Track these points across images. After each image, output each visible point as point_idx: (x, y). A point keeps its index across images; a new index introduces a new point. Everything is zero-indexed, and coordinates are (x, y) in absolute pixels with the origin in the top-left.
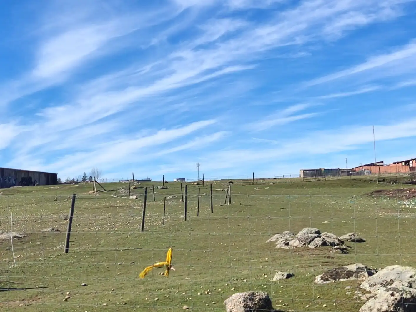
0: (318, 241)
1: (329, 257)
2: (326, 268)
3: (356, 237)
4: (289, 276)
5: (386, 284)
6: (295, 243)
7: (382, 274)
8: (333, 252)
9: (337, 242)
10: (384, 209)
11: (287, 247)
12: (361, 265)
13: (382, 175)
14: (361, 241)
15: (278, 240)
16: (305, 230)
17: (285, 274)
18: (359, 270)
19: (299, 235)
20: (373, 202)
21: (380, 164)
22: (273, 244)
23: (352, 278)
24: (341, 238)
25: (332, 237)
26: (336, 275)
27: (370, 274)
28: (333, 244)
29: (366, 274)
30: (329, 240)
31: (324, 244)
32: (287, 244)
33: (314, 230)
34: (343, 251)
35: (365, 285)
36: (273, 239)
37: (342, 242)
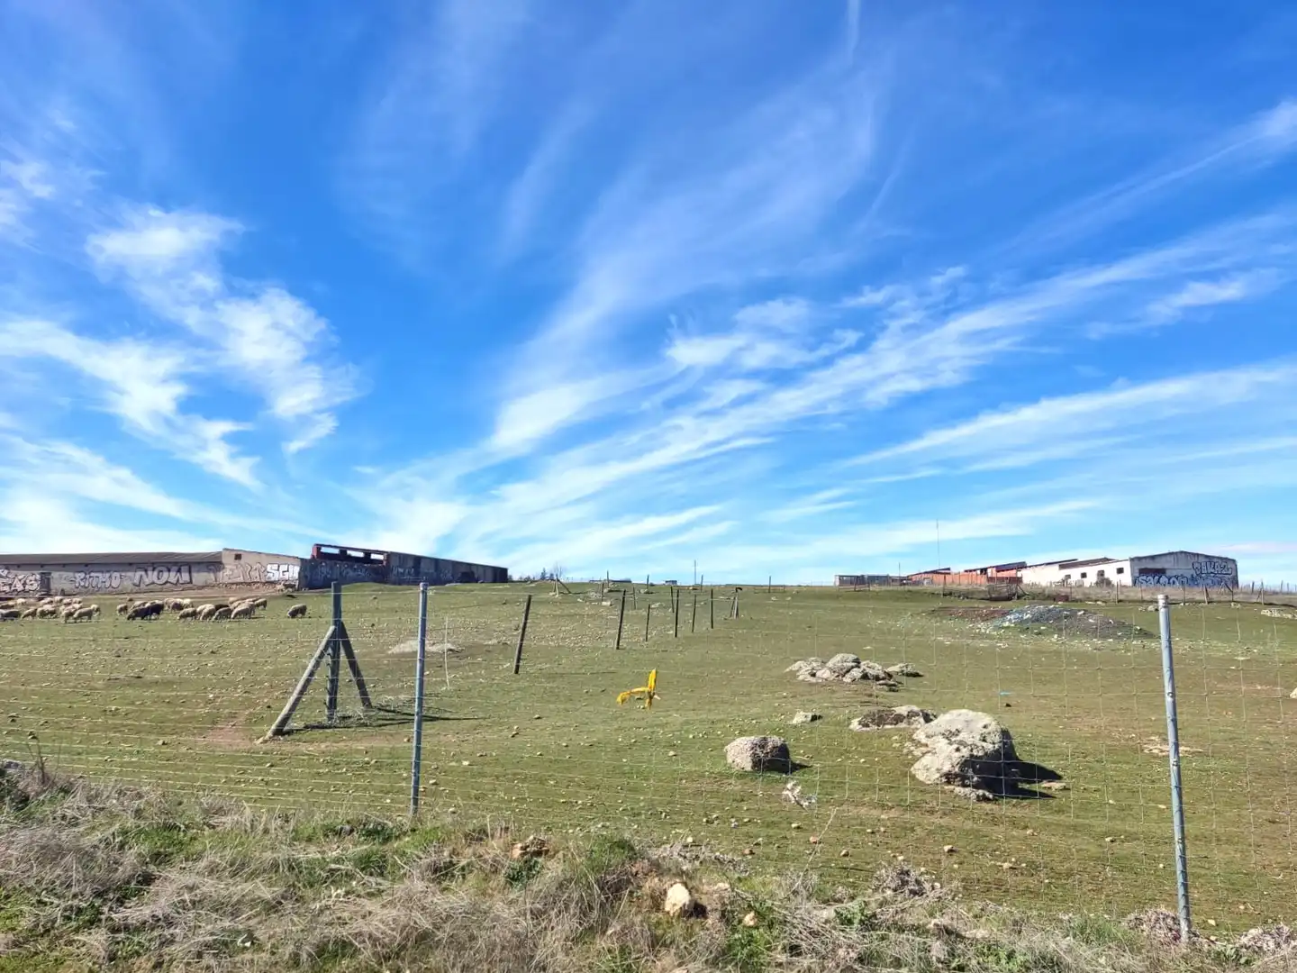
0: (856, 673)
1: (870, 695)
2: (866, 710)
3: (910, 669)
4: (814, 718)
5: (949, 735)
6: (824, 674)
7: (945, 721)
8: (876, 688)
9: (882, 675)
10: (949, 632)
11: (813, 680)
12: (916, 709)
13: (950, 587)
14: (917, 675)
15: (802, 669)
16: (838, 657)
17: (810, 715)
18: (911, 714)
19: (830, 664)
20: (935, 623)
21: (946, 572)
22: (794, 674)
23: (902, 725)
24: (890, 670)
25: (876, 668)
26: (880, 719)
27: (927, 719)
28: (877, 678)
29: (922, 720)
30: (870, 672)
31: (865, 677)
32: (814, 675)
33: (852, 657)
34: (892, 688)
35: (920, 736)
36: (795, 667)
37: (890, 676)
